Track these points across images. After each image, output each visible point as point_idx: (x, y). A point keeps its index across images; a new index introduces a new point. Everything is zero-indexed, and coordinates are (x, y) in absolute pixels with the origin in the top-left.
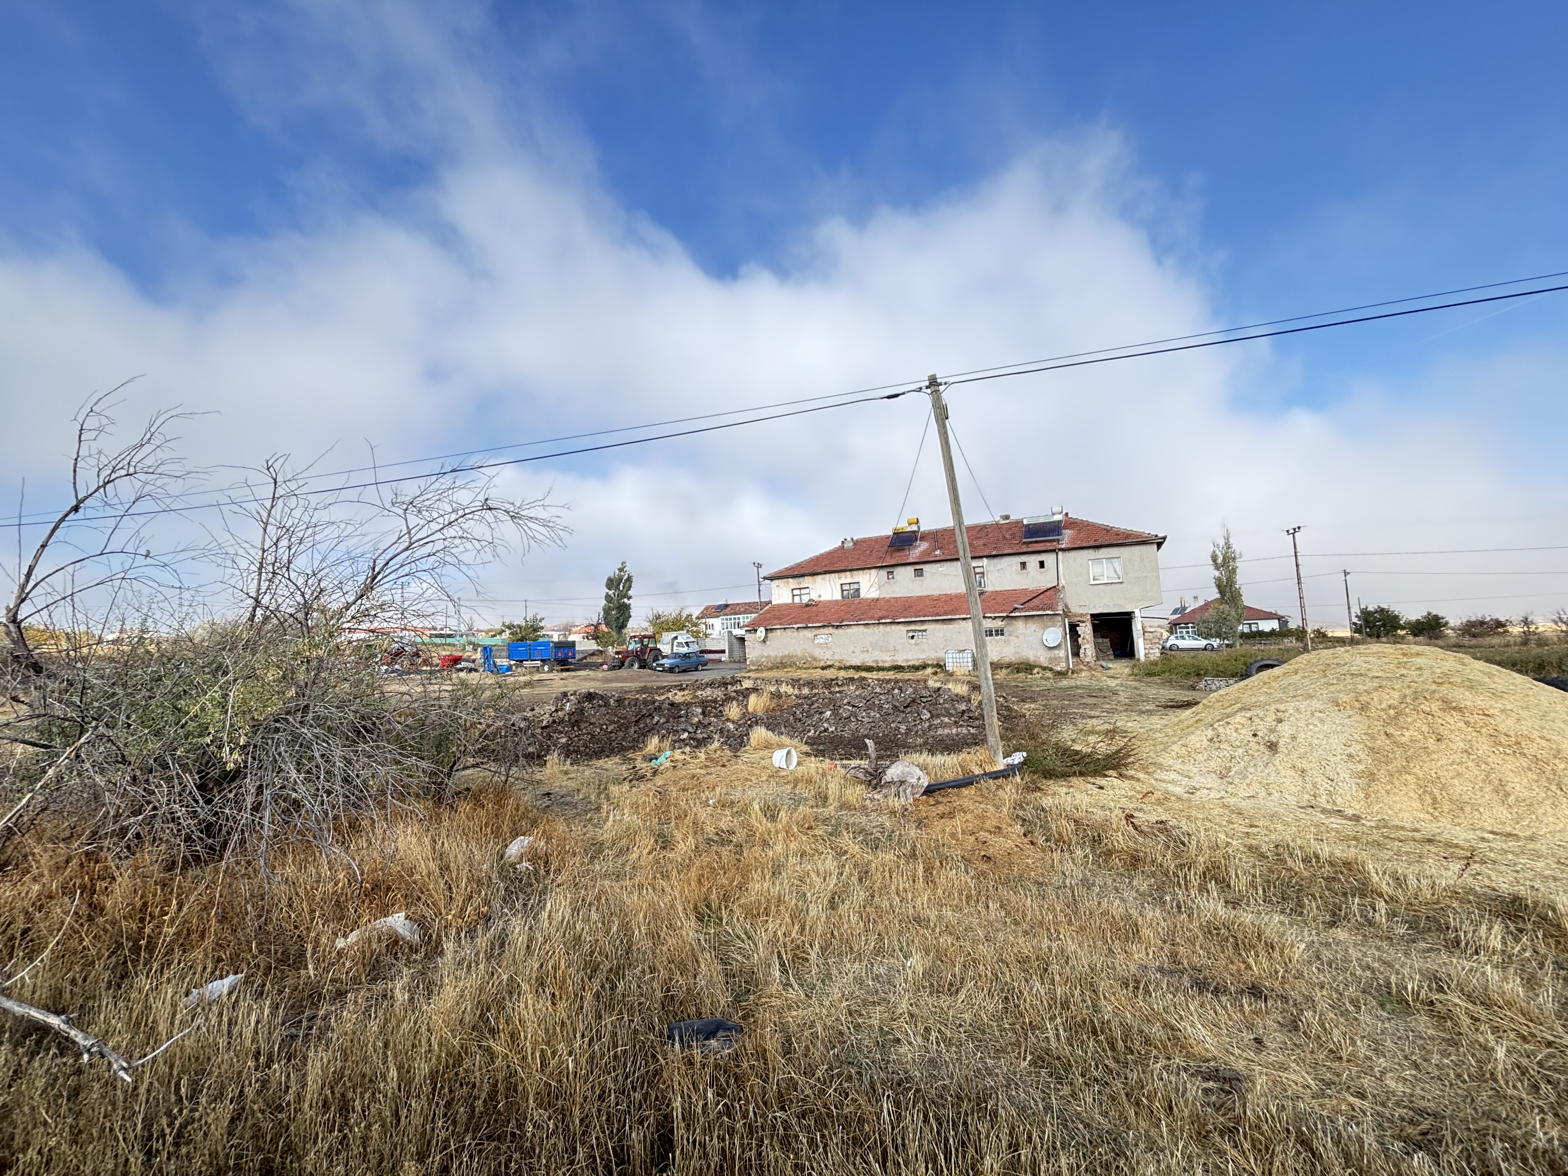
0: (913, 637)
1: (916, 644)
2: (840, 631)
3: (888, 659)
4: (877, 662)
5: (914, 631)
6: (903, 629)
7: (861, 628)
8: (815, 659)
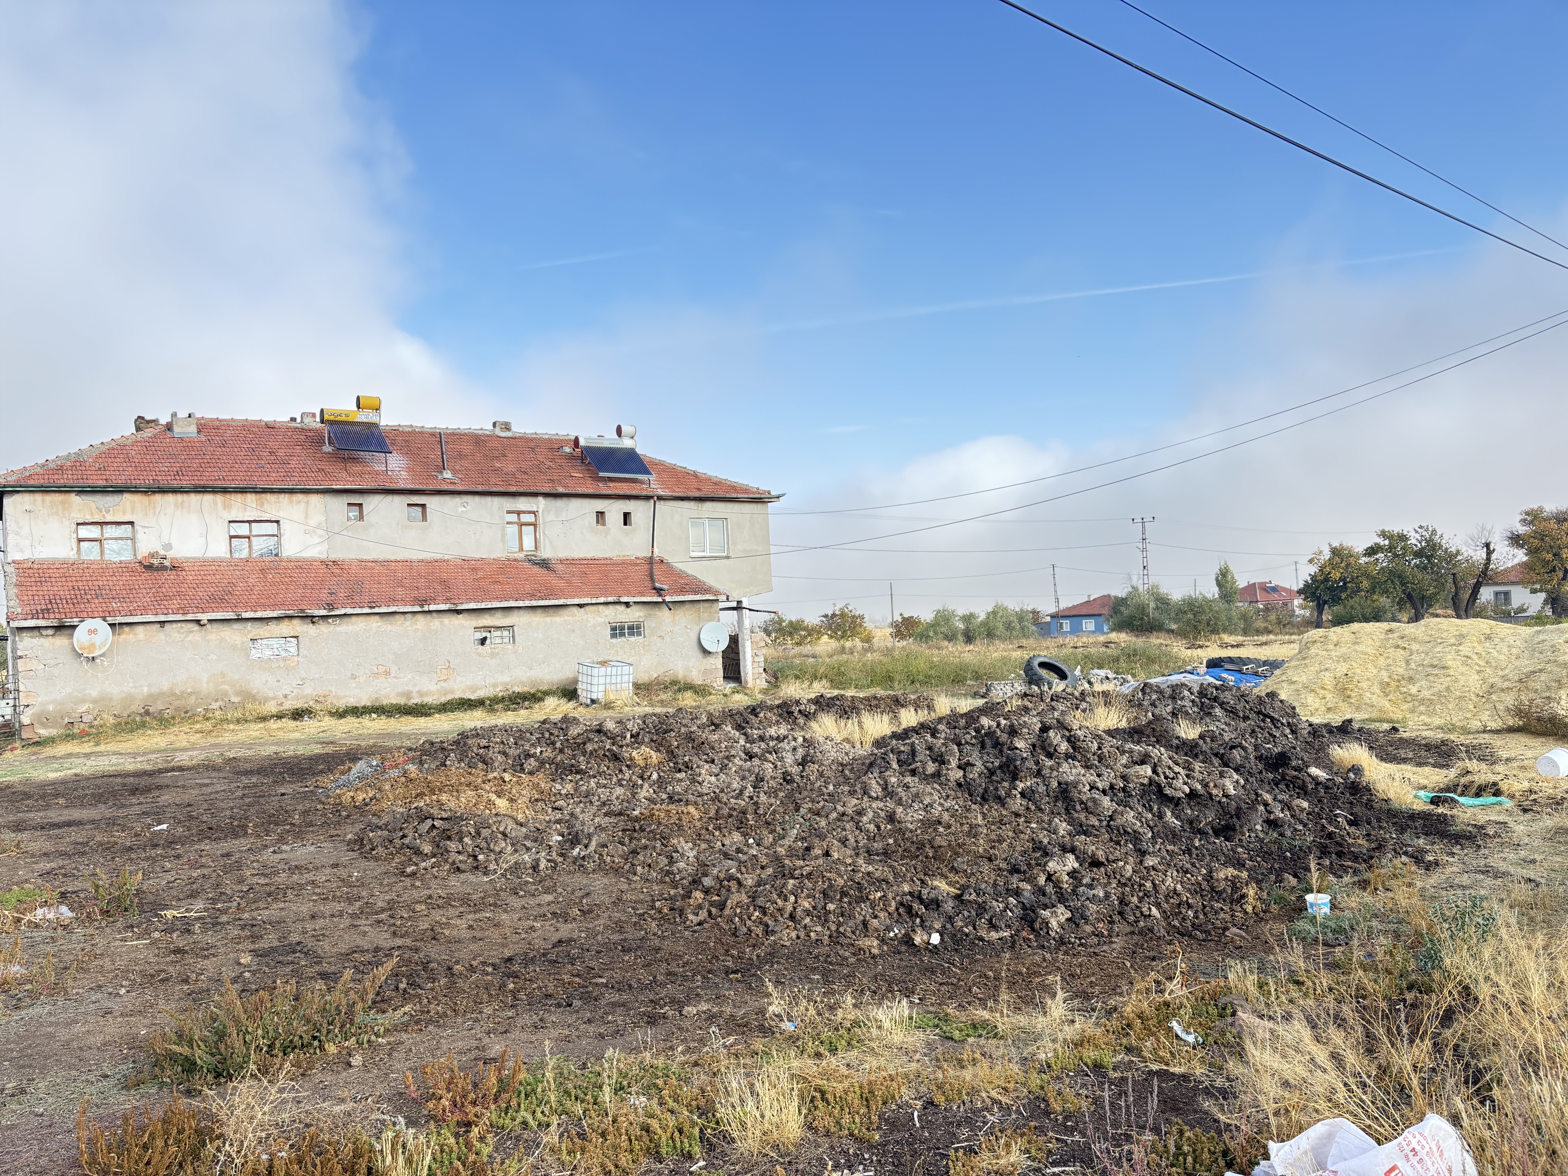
0: (483, 641)
1: (493, 655)
2: (323, 628)
3: (433, 688)
4: (408, 695)
5: (488, 629)
6: (466, 623)
7: (375, 622)
8: (253, 698)
